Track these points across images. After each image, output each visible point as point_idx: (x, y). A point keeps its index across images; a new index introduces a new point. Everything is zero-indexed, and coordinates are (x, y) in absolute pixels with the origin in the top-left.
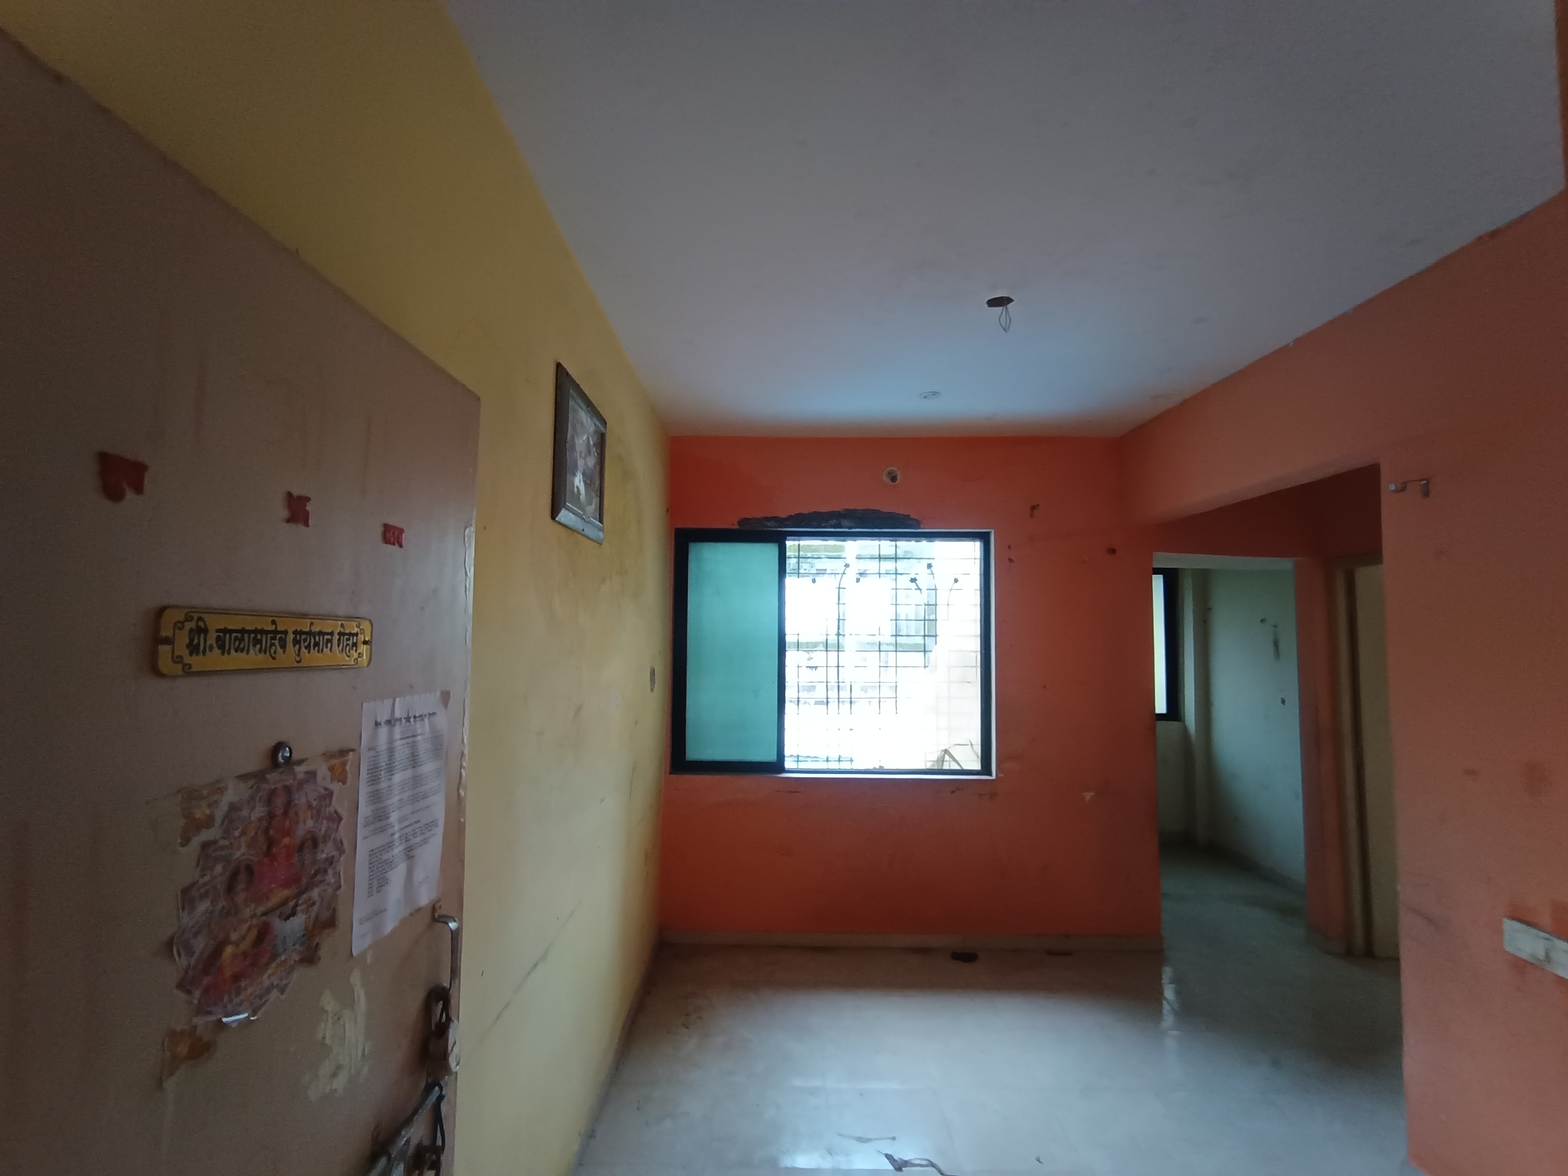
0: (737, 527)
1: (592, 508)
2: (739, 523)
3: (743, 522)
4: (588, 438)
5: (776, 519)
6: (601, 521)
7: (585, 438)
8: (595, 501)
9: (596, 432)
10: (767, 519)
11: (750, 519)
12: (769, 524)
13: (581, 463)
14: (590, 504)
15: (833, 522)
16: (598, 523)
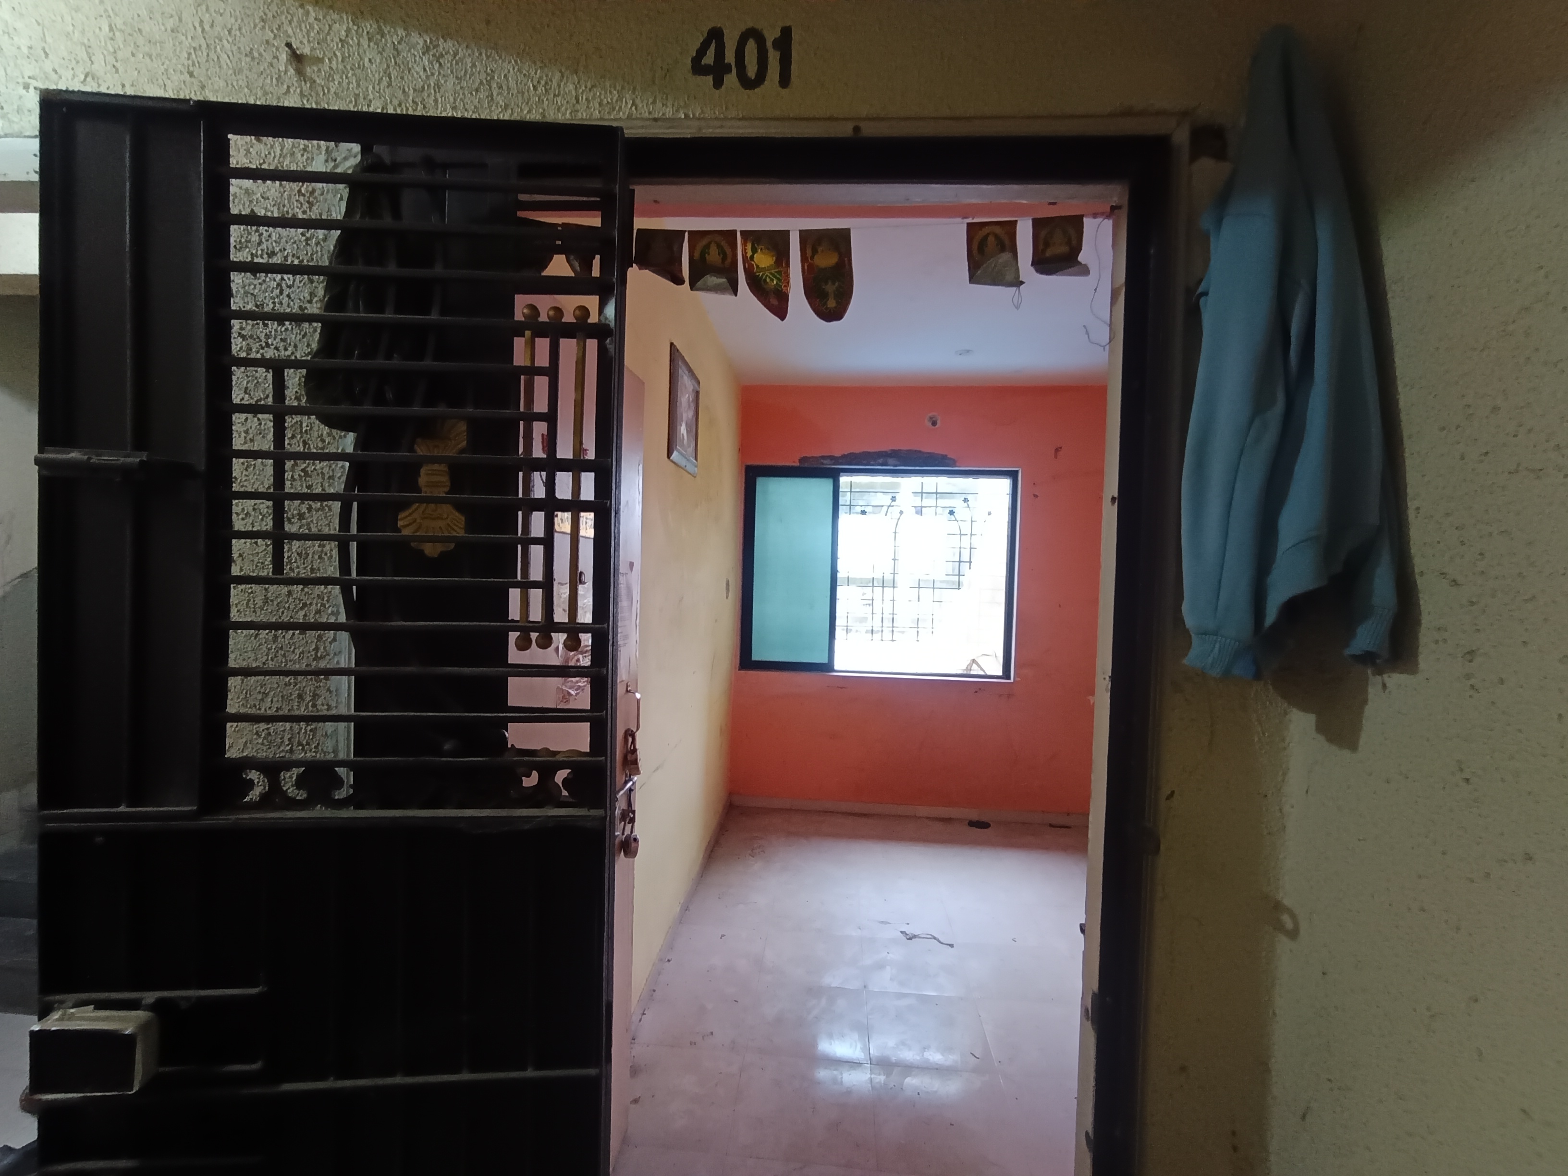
0: (797, 464)
1: (691, 450)
2: (800, 461)
3: (803, 460)
4: (689, 397)
5: (832, 458)
6: (696, 459)
7: (687, 396)
8: (693, 444)
9: (693, 390)
10: (823, 457)
11: (809, 458)
12: (825, 462)
13: (685, 415)
14: (689, 447)
15: (880, 461)
16: (694, 461)
